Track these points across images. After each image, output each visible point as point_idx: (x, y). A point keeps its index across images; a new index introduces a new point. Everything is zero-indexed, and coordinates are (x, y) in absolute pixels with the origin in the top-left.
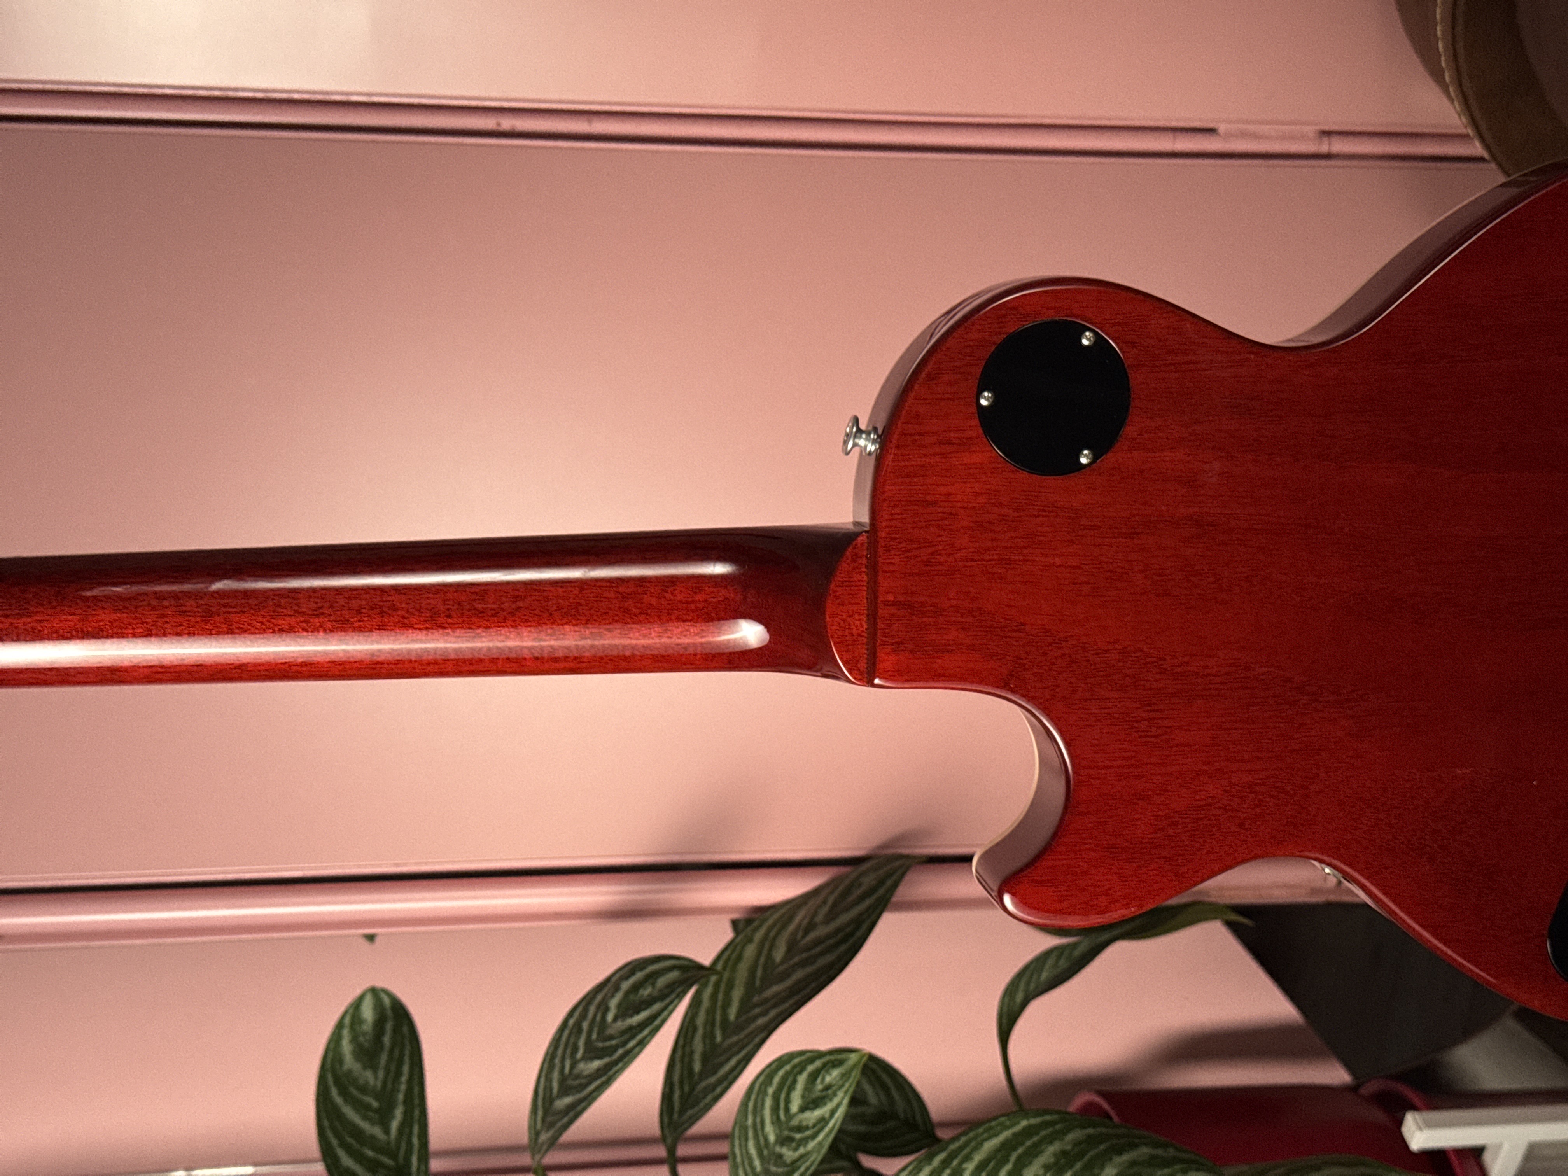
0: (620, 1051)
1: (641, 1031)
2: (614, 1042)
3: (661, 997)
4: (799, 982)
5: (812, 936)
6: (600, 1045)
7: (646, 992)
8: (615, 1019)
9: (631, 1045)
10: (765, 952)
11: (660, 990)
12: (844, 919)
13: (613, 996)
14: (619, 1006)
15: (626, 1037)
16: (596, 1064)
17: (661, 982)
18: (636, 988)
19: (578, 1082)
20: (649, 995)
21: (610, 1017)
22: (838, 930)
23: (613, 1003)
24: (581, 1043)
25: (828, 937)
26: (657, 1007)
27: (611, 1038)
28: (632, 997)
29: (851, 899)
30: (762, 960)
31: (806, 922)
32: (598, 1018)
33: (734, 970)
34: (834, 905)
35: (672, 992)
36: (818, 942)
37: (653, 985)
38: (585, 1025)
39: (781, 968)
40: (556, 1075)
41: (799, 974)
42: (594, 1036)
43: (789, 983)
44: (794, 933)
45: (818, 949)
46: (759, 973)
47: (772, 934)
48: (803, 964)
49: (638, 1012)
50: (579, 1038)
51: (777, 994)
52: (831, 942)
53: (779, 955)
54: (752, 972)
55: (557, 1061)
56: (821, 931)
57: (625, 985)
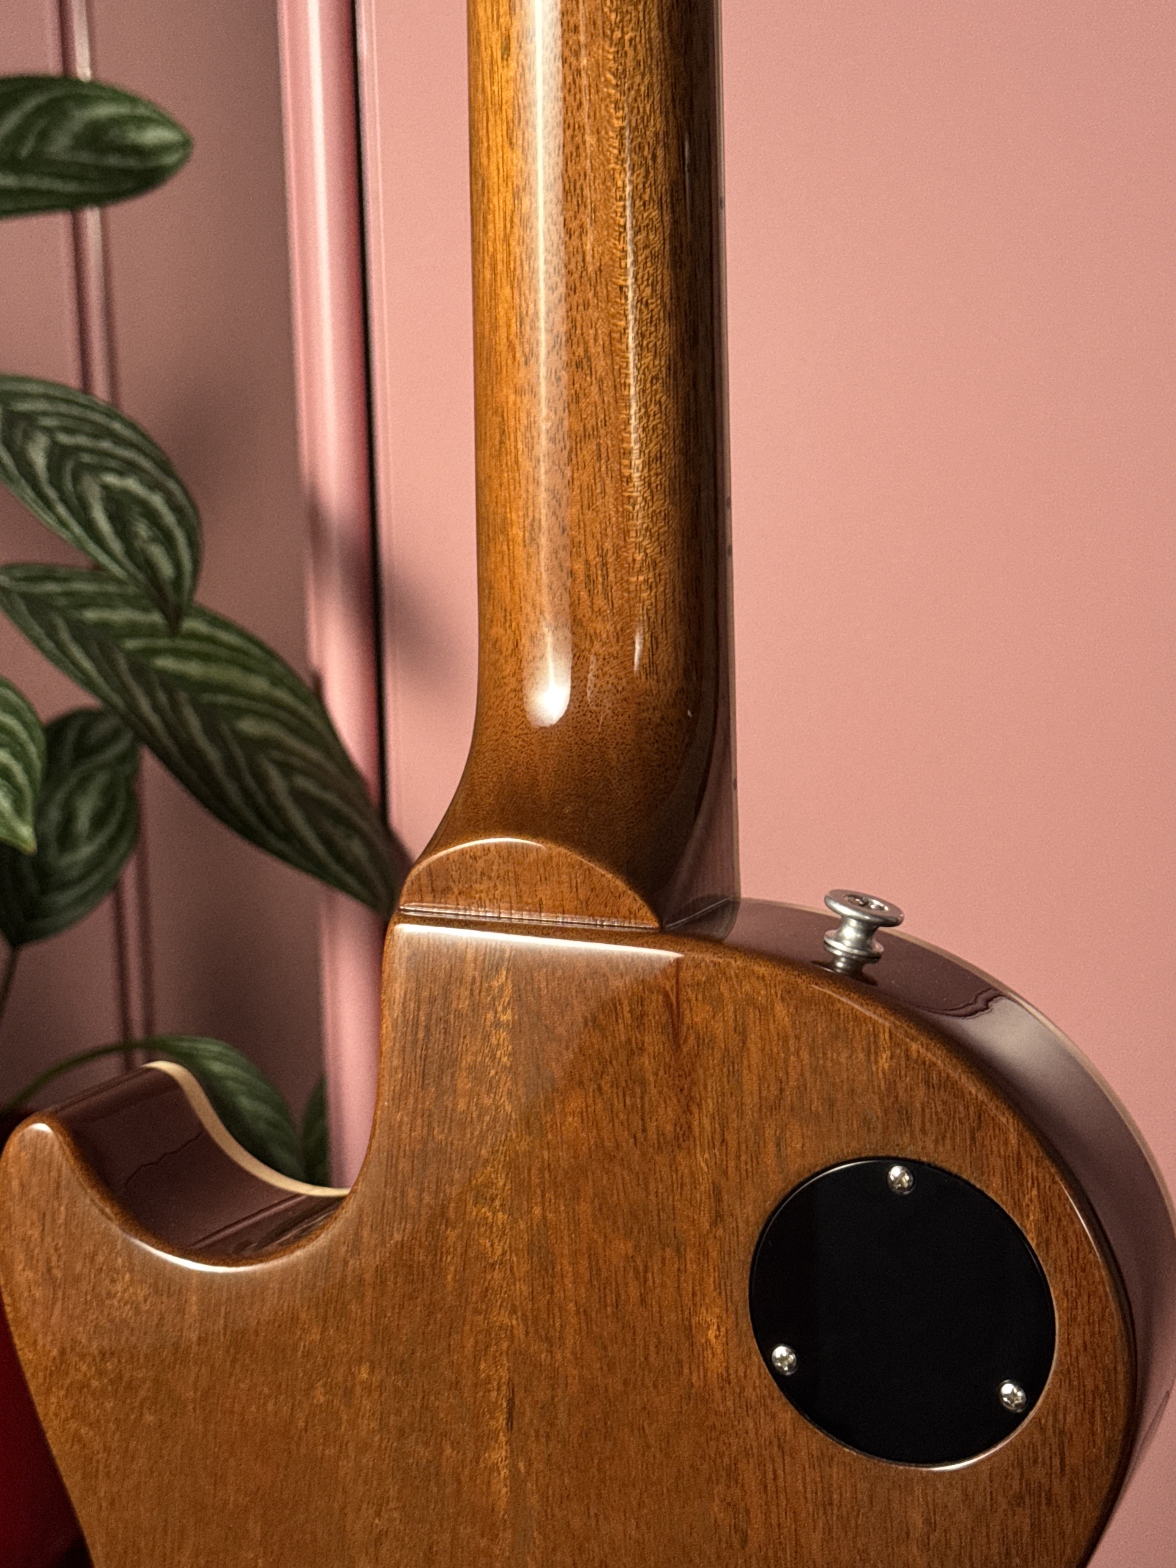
0: (52, 493)
1: (80, 523)
2: (69, 485)
3: (130, 551)
4: (199, 753)
5: (273, 773)
6: (69, 466)
7: (142, 529)
8: (105, 487)
9: (61, 509)
10: (255, 705)
11: (143, 551)
12: (297, 817)
13: (142, 482)
14: (126, 492)
15: (75, 502)
16: (39, 458)
17: (158, 553)
18: (151, 516)
19: (18, 434)
20: (136, 535)
21: (111, 479)
22: (278, 810)
23: (132, 484)
24: (81, 440)
25: (270, 796)
26: (116, 546)
27: (76, 480)
28: (137, 509)
29: (328, 826)
30: (242, 702)
31: (296, 762)
32: (113, 463)
33: (231, 662)
34: (320, 803)
35: (139, 567)
36: (262, 780)
37: (154, 540)
38: (106, 445)
39: (225, 728)
40: (41, 405)
41: (213, 755)
42: (86, 458)
43: (203, 742)
44: (279, 746)
45: (251, 783)
46: (222, 699)
47: (282, 715)
48: (230, 761)
49: (112, 518)
50: (88, 435)
51: (184, 724)
52: (261, 799)
53: (249, 726)
54: (226, 688)
55: (63, 408)
56: (278, 783)
57: (157, 501)
